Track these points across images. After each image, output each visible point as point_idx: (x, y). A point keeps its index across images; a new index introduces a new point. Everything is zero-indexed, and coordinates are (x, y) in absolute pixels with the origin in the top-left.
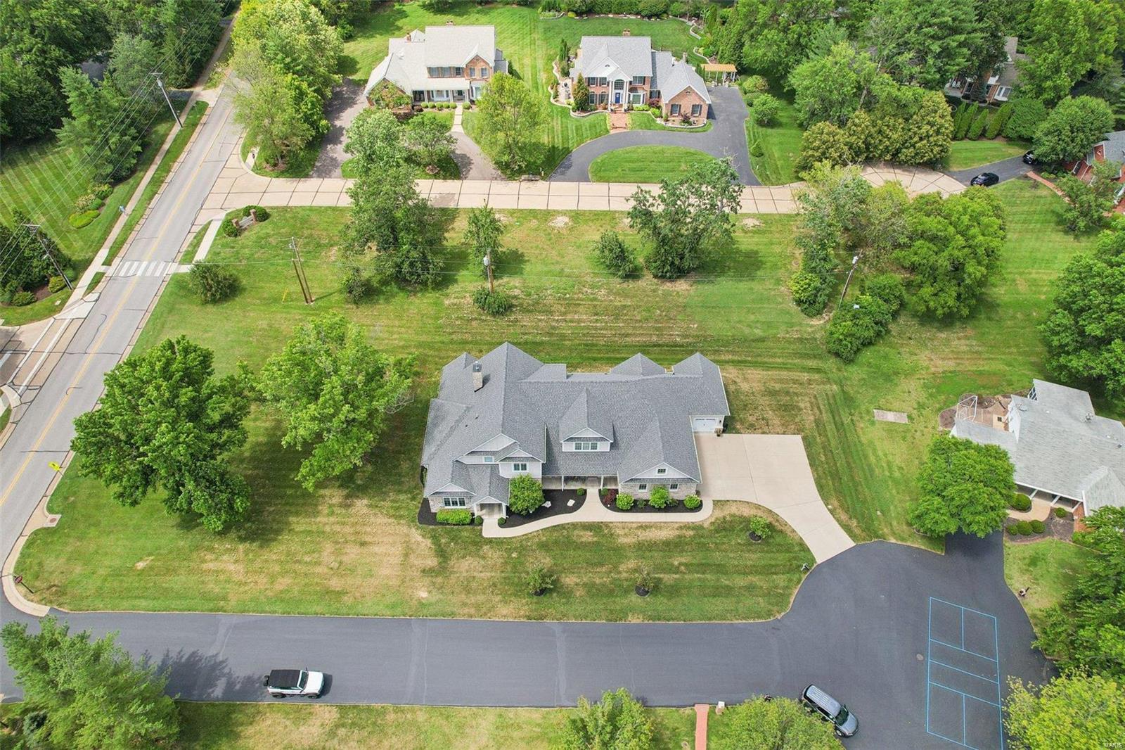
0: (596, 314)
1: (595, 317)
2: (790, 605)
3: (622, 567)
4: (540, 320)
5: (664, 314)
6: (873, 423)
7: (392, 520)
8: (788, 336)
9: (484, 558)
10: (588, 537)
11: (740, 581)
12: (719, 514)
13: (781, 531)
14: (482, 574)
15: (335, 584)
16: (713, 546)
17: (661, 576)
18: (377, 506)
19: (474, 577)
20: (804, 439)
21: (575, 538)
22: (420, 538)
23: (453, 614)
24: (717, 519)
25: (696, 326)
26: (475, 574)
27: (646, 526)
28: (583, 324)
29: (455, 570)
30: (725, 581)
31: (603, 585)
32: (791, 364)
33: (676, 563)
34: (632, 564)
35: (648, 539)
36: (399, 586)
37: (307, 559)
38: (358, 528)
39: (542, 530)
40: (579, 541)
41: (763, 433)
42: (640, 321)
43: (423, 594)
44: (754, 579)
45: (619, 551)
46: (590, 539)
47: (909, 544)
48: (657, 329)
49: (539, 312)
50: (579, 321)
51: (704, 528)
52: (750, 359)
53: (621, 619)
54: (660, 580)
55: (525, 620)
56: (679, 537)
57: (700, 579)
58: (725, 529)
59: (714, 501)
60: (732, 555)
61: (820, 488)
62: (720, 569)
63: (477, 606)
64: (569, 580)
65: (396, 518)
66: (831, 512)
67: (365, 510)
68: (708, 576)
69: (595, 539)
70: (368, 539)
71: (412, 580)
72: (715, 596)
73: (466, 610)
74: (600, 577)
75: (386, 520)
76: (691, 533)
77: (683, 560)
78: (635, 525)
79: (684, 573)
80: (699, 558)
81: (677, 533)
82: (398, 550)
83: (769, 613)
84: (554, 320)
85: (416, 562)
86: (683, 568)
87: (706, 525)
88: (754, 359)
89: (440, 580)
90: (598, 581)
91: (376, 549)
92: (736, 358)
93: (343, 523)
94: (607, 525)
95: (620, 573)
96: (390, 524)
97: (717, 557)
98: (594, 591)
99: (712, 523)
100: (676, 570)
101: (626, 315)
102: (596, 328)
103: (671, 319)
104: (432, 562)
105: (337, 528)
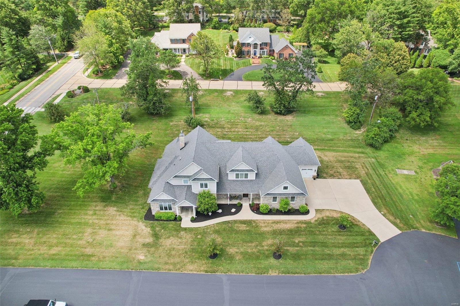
0: (247, 128)
1: (246, 130)
2: (369, 265)
3: (264, 243)
4: (219, 131)
5: (281, 128)
6: (397, 175)
7: (130, 218)
8: (345, 138)
9: (181, 238)
10: (243, 227)
11: (337, 251)
12: (320, 216)
13: (357, 225)
14: (179, 247)
15: (89, 251)
16: (318, 233)
17: (288, 248)
18: (121, 211)
19: (174, 248)
20: (361, 181)
21: (235, 228)
22: (144, 228)
23: (159, 269)
24: (318, 218)
25: (297, 134)
26: (175, 246)
27: (278, 222)
28: (240, 133)
29: (163, 244)
30: (327, 251)
31: (253, 253)
32: (347, 150)
33: (297, 241)
34: (270, 242)
35: (279, 228)
36: (127, 253)
37: (74, 237)
38: (109, 222)
39: (216, 224)
40: (238, 229)
41: (339, 178)
42: (269, 132)
43: (142, 257)
44: (346, 250)
45: (262, 235)
46: (245, 229)
47: (434, 232)
48: (277, 135)
49: (218, 128)
50: (238, 132)
51: (311, 223)
52: (326, 148)
53: (264, 273)
54: (287, 250)
55: (204, 273)
56: (298, 227)
57: (312, 250)
58: (324, 224)
59: (315, 210)
60: (330, 237)
61: (375, 204)
62: (324, 245)
63: (174, 264)
64: (232, 250)
65: (131, 217)
66: (384, 215)
67: (114, 213)
68: (317, 248)
69: (248, 228)
70: (113, 227)
71: (136, 249)
72: (322, 260)
73: (167, 267)
74: (251, 248)
75: (126, 218)
76: (305, 225)
77: (301, 240)
78: (271, 222)
79: (302, 247)
80: (310, 239)
81: (296, 225)
82: (130, 233)
83: (357, 270)
84: (225, 131)
85: (140, 240)
86: (301, 244)
87: (313, 221)
88: (328, 148)
89: (153, 249)
90: (250, 251)
91: (117, 233)
92: (319, 148)
93: (101, 219)
94: (254, 221)
95: (263, 246)
96: (127, 220)
97: (321, 238)
98: (247, 257)
99: (316, 221)
100: (297, 245)
101: (261, 129)
102: (247, 135)
103: (285, 131)
104: (150, 240)
105: (97, 221)
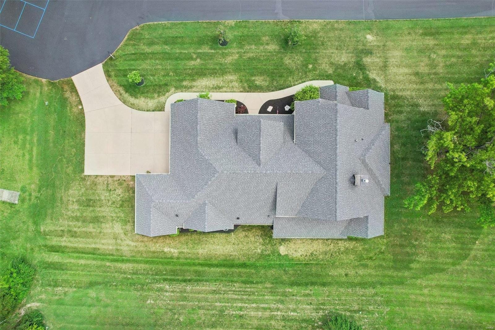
2: (128, 34)
3: (236, 57)
4: (294, 310)
6: (23, 190)
10: (259, 80)
20: (83, 171)
23: (350, 23)
28: (254, 305)
29: (351, 55)
33: (198, 60)
34: (229, 59)
36: (386, 42)
39: (291, 86)
40: (265, 76)
42: (199, 308)
43: (369, 37)
45: (237, 68)
46: (257, 78)
48: (185, 299)
51: (175, 87)
53: (240, 22)
54: (211, 49)
55: (301, 20)
56: (193, 80)
57: (184, 49)
58: (160, 86)
59: (164, 111)
60: (159, 67)
62: (169, 56)
63: (333, 29)
66: (80, 103)
68: (178, 51)
74: (252, 51)
76: (185, 83)
77: (193, 63)
78: (224, 89)
79: (194, 53)
80: (181, 64)
83: (143, 28)
89: (360, 47)
90: (253, 47)
94: (245, 91)
95: (238, 53)
98: (256, 39)
102: (242, 300)
